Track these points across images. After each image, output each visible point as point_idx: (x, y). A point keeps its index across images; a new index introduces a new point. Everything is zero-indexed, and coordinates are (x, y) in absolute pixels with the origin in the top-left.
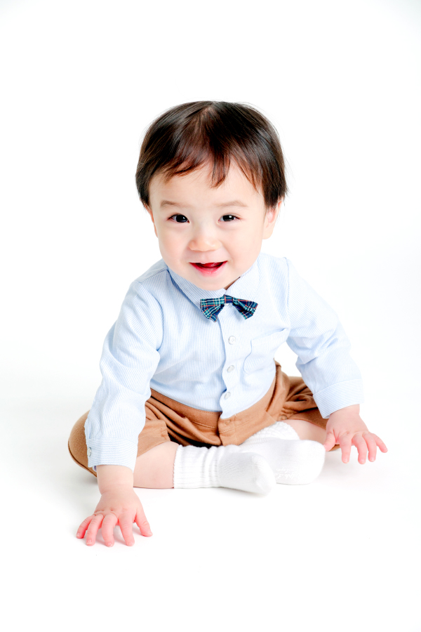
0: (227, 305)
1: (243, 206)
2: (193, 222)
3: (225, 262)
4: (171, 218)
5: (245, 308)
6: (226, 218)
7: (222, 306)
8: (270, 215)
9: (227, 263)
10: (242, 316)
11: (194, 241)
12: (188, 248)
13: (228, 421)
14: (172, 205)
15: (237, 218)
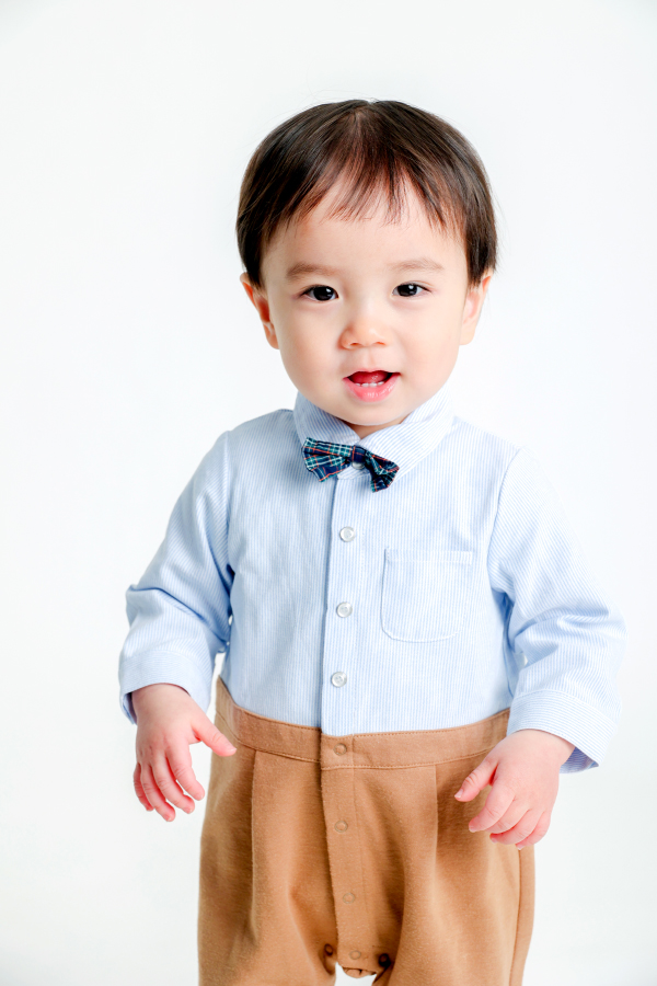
0: (355, 465)
1: (439, 267)
2: (346, 296)
3: (397, 374)
4: (307, 292)
5: (377, 473)
6: (405, 290)
7: (347, 461)
9: (398, 379)
12: (341, 345)
13: (342, 748)
14: (309, 269)
15: (425, 289)
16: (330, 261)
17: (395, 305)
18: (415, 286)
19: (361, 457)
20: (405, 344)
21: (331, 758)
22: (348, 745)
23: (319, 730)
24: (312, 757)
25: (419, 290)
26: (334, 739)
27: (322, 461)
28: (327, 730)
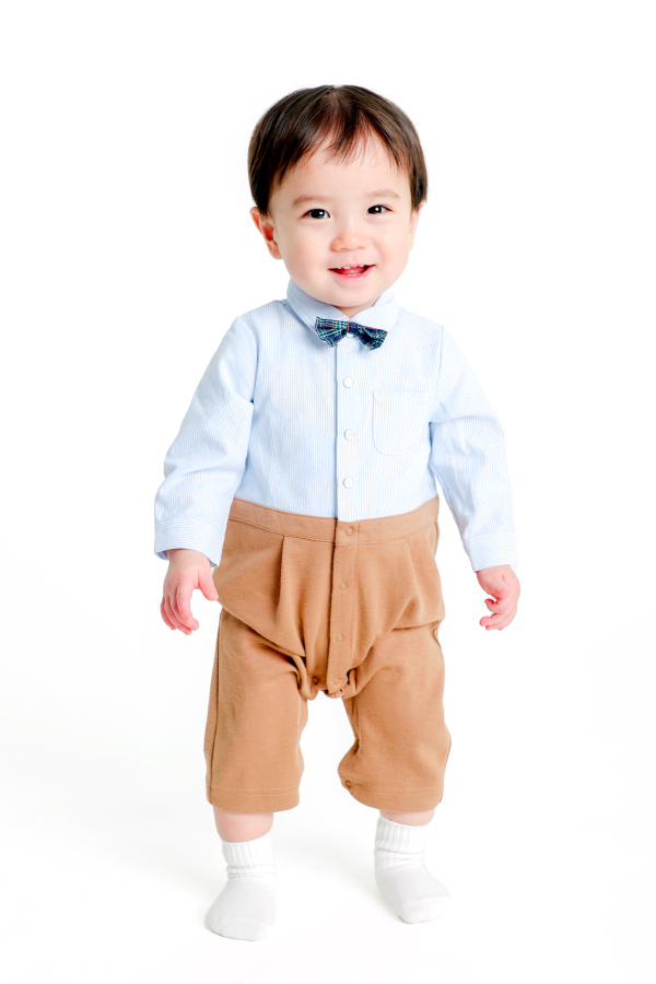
0: (349, 335)
1: (396, 196)
2: (336, 217)
3: (372, 265)
4: (306, 214)
5: (370, 338)
6: (372, 210)
7: (344, 333)
8: (414, 214)
9: (373, 269)
10: (366, 347)
11: (340, 238)
12: (333, 249)
13: (350, 530)
14: (309, 199)
15: (388, 209)
16: (325, 192)
17: (369, 221)
18: (380, 207)
19: (354, 329)
20: (378, 246)
21: (342, 538)
22: (355, 528)
23: (336, 519)
24: (329, 538)
25: (383, 209)
26: (346, 523)
27: (329, 333)
28: (340, 519)
